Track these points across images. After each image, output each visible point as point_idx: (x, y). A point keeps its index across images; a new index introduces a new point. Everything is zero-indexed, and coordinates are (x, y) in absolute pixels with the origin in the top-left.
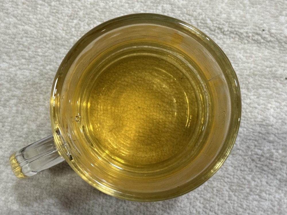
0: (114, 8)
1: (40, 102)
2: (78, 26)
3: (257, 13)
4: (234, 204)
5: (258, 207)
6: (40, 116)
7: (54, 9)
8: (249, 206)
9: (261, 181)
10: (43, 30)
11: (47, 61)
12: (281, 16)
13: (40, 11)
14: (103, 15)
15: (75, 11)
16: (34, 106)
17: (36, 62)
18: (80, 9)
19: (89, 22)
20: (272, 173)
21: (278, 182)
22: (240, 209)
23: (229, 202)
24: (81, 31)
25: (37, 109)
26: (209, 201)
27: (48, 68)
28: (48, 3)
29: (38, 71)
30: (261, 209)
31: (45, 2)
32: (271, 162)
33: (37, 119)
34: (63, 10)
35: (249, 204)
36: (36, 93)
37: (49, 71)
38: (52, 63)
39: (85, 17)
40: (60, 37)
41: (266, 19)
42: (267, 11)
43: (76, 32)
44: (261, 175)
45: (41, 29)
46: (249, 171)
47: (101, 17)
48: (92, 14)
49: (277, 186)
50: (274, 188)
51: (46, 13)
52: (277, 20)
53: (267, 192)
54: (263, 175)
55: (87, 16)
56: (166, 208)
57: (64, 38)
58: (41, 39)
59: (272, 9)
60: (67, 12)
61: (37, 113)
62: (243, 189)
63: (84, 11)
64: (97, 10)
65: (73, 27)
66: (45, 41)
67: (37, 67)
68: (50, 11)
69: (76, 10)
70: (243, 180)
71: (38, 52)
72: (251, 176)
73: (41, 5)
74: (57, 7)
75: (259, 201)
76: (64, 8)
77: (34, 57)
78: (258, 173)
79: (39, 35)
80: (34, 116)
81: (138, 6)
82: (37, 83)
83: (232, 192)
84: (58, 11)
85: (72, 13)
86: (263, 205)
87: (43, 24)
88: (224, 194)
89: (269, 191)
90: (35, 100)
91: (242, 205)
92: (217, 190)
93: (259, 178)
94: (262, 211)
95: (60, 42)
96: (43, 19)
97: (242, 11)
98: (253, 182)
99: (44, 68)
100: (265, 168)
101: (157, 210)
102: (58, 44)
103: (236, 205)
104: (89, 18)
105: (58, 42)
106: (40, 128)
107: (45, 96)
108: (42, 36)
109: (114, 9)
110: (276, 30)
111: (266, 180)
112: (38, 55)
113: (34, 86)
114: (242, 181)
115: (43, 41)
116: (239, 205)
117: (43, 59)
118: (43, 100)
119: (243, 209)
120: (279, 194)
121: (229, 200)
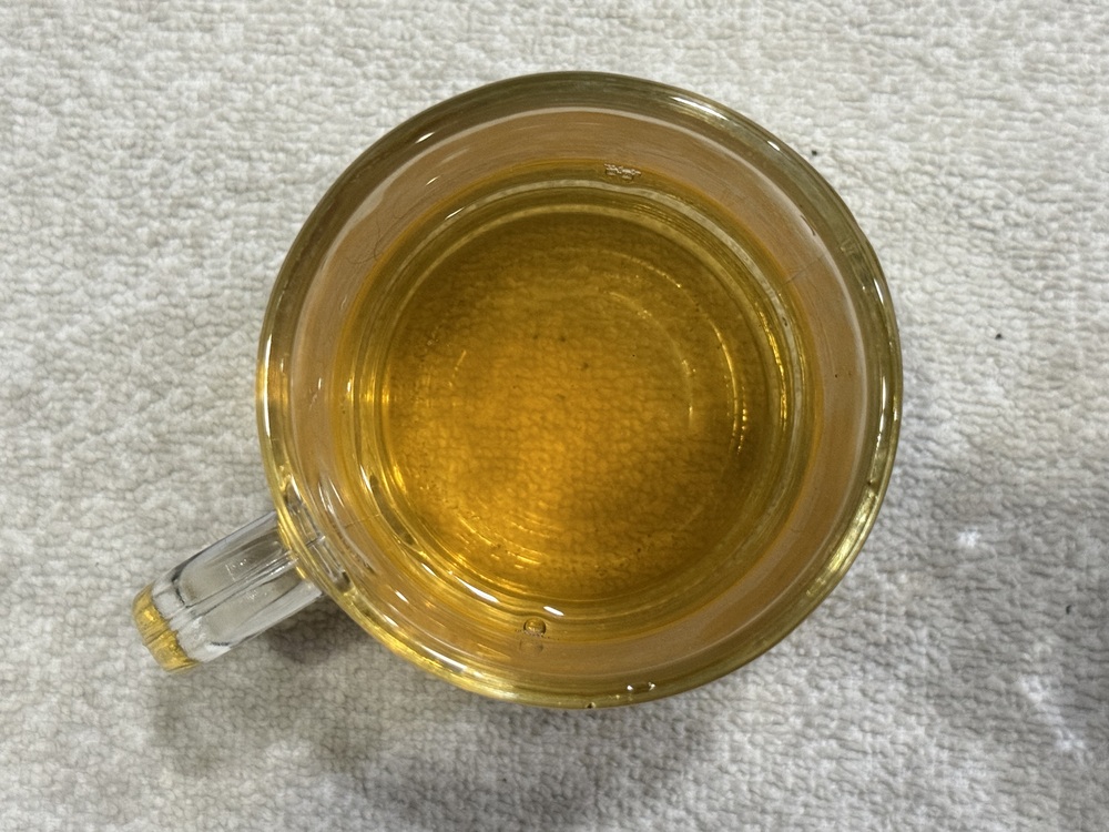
0: (284, 107)
1: (44, 457)
2: (162, 179)
3: (790, 90)
4: (752, 775)
5: (837, 782)
6: (47, 506)
7: (73, 125)
8: (803, 779)
9: (842, 688)
10: (37, 201)
11: (59, 312)
12: (875, 96)
13: (23, 136)
14: (247, 136)
15: (147, 127)
16: (22, 475)
17: (19, 317)
18: (164, 118)
19: (201, 163)
20: (878, 658)
21: (902, 688)
22: (774, 792)
23: (733, 768)
24: (172, 197)
25: (33, 482)
26: (663, 769)
27: (62, 335)
28: (48, 105)
29: (29, 348)
30: (847, 787)
31: (40, 104)
32: (873, 617)
33: (35, 518)
34: (106, 126)
35: (804, 773)
36: (25, 425)
37: (69, 345)
38: (78, 317)
39: (184, 147)
40: (100, 223)
41: (825, 108)
42: (828, 81)
43: (155, 202)
44: (838, 665)
45: (30, 198)
46: (799, 655)
47: (242, 143)
48: (208, 133)
49: (901, 700)
50: (891, 708)
51: (42, 139)
52: (860, 113)
53: (867, 726)
54: (846, 666)
55: (190, 143)
56: (513, 804)
57: (115, 225)
58: (34, 234)
59: (845, 71)
60: (119, 131)
61: (36, 498)
62: (780, 719)
63: (178, 126)
64: (223, 118)
65: (142, 185)
66: (47, 240)
67: (24, 335)
68: (58, 134)
69: (151, 122)
70: (780, 688)
71: (25, 281)
72: (804, 671)
73: (25, 114)
74: (80, 116)
75: (839, 760)
76: (106, 118)
77: (12, 300)
78: (830, 660)
79: (26, 220)
80: (23, 510)
81: (371, 91)
82: (29, 391)
83: (744, 732)
84: (85, 133)
85: (136, 135)
86: (854, 774)
87: (36, 179)
88: (714, 741)
89: (872, 720)
90: (26, 452)
91: (779, 777)
92: (688, 730)
93: (833, 679)
94: (851, 794)
95: (101, 241)
96: (34, 164)
97: (736, 88)
98: (816, 694)
99: (49, 337)
100: (853, 642)
101: (481, 814)
102: (96, 249)
103: (759, 778)
104: (197, 147)
105: (93, 240)
106: (51, 551)
107: (59, 437)
108: (37, 223)
109: (283, 112)
110: (859, 148)
111: (860, 683)
112: (27, 292)
113: (18, 404)
114: (775, 693)
115: (41, 242)
116: (772, 778)
117: (45, 307)
118: (53, 450)
119: (786, 789)
120: (909, 728)
121: (734, 761)
